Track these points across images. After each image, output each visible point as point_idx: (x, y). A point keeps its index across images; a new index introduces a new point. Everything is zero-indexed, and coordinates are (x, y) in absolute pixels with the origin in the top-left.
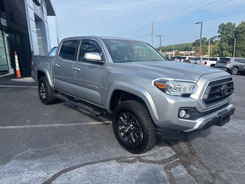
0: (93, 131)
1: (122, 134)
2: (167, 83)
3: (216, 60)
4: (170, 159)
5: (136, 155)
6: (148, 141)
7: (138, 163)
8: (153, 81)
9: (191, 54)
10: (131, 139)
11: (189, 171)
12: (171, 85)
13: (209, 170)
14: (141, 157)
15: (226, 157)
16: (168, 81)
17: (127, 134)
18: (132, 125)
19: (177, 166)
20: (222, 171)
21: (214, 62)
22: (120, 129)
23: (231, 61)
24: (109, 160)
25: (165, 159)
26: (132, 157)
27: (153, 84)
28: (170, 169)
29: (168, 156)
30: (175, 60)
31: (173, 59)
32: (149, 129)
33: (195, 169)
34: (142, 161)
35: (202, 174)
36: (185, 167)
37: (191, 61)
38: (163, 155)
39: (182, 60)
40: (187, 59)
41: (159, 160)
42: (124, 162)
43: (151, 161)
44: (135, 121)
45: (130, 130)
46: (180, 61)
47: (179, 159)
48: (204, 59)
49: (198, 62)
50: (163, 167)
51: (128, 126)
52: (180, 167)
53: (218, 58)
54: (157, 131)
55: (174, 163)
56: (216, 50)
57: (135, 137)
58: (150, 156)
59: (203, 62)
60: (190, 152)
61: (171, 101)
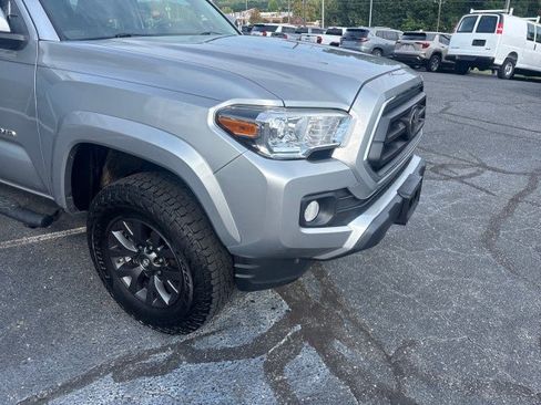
0: (32, 271)
1: (127, 280)
2: (260, 118)
3: (340, 33)
4: (277, 331)
5: (176, 340)
6: (210, 302)
7: (187, 367)
8: (212, 111)
9: (285, 20)
10: (156, 295)
11: (334, 364)
12: (274, 124)
13: (380, 346)
14: (191, 341)
15: (411, 296)
16: (262, 108)
17: (143, 280)
18: (154, 255)
19: (297, 353)
20: (413, 344)
21: (337, 39)
22: (118, 266)
23: (369, 36)
24: (87, 379)
25: (263, 335)
26: (164, 349)
27: (211, 121)
28: (281, 372)
29: (271, 319)
30: (253, 33)
31: (248, 30)
32: (211, 268)
33: (346, 352)
34: (196, 357)
35: (367, 365)
36: (321, 351)
37: (289, 36)
38: (255, 319)
39: (269, 34)
40: (279, 30)
41: (248, 340)
42: (140, 374)
43: (224, 350)
44: (161, 242)
45: (151, 270)
46: (265, 35)
47: (299, 327)
48: (315, 31)
49: (304, 36)
50: (261, 366)
51: (140, 257)
52: (308, 356)
53: (344, 30)
54: (236, 271)
55: (287, 343)
56: (336, 10)
57: (168, 290)
58: (220, 331)
59: (315, 37)
60: (325, 297)
61: (277, 178)
